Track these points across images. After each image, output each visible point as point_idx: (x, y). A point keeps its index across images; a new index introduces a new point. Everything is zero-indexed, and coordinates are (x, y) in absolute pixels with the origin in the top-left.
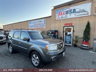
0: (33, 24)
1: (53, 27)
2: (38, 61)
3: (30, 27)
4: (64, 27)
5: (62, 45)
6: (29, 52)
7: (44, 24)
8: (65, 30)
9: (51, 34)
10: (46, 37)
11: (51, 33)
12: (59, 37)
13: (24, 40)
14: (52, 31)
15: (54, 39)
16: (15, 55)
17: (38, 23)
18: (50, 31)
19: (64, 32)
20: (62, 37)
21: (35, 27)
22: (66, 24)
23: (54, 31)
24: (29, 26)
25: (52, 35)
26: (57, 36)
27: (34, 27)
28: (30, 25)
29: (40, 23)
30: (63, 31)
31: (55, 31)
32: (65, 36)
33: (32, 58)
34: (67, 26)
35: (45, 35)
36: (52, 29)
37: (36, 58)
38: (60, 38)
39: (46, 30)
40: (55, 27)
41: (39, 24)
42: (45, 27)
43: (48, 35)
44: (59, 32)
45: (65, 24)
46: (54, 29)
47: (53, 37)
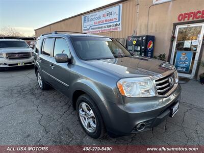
0: (92, 23)
1: (141, 26)
2: (94, 122)
3: (84, 30)
4: (175, 25)
5: (171, 80)
6: (72, 95)
7: (119, 21)
8: (176, 35)
9: (137, 45)
10: (122, 55)
11: (135, 42)
12: (157, 54)
13: (58, 61)
14: (139, 37)
15: (142, 59)
16: (49, 95)
17: (104, 19)
18: (133, 37)
19: (172, 41)
20: (164, 55)
21: (97, 28)
22: (185, 14)
23: (143, 36)
24: (83, 28)
25: (139, 48)
26: (152, 51)
27: (94, 29)
28: (84, 24)
29: (108, 18)
30: (171, 36)
31: (147, 37)
32: (176, 53)
33: (80, 111)
34: (186, 20)
35: (120, 50)
36: (140, 32)
37: (88, 112)
38: (160, 56)
39: (124, 37)
40: (147, 26)
41: (106, 21)
42: (120, 29)
43: (126, 48)
44: (157, 41)
45: (181, 15)
46: (144, 33)
47: (141, 55)
